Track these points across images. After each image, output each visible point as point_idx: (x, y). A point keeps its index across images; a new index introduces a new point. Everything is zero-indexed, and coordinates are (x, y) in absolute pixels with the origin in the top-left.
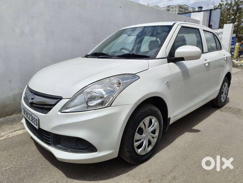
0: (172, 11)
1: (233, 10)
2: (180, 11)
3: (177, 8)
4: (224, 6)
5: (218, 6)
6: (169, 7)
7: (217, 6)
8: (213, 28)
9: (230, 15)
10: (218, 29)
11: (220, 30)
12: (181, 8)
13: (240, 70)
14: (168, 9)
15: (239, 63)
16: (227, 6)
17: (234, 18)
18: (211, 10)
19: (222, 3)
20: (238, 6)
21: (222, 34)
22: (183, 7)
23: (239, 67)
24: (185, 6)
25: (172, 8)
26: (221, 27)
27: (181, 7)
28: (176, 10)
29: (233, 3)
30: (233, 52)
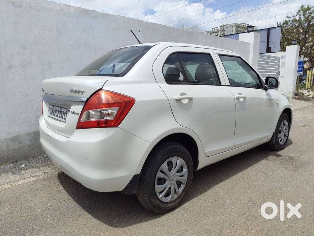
0: (228, 31)
1: (303, 28)
2: (238, 30)
3: (234, 27)
4: (292, 23)
5: (284, 24)
6: (223, 26)
7: (282, 24)
8: (273, 52)
9: (298, 34)
10: (280, 52)
11: (282, 53)
12: (238, 27)
13: (311, 103)
14: (222, 29)
15: (311, 95)
16: (294, 23)
17: (304, 38)
18: (269, 29)
19: (288, 19)
20: (309, 22)
21: (285, 58)
22: (241, 26)
23: (311, 100)
24: (244, 25)
25: (228, 27)
26: (283, 49)
27: (239, 25)
28: (232, 30)
29: (303, 19)
30: (305, 80)
